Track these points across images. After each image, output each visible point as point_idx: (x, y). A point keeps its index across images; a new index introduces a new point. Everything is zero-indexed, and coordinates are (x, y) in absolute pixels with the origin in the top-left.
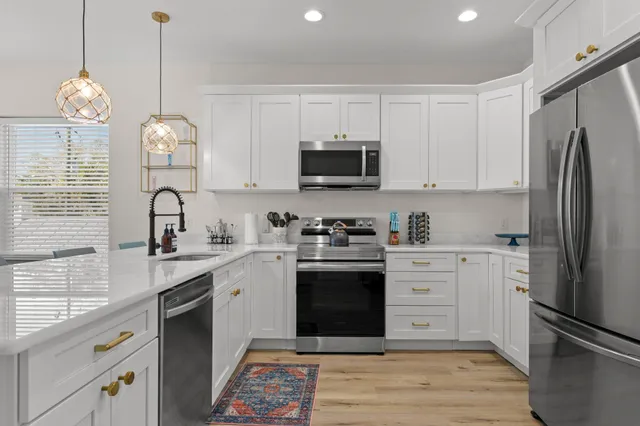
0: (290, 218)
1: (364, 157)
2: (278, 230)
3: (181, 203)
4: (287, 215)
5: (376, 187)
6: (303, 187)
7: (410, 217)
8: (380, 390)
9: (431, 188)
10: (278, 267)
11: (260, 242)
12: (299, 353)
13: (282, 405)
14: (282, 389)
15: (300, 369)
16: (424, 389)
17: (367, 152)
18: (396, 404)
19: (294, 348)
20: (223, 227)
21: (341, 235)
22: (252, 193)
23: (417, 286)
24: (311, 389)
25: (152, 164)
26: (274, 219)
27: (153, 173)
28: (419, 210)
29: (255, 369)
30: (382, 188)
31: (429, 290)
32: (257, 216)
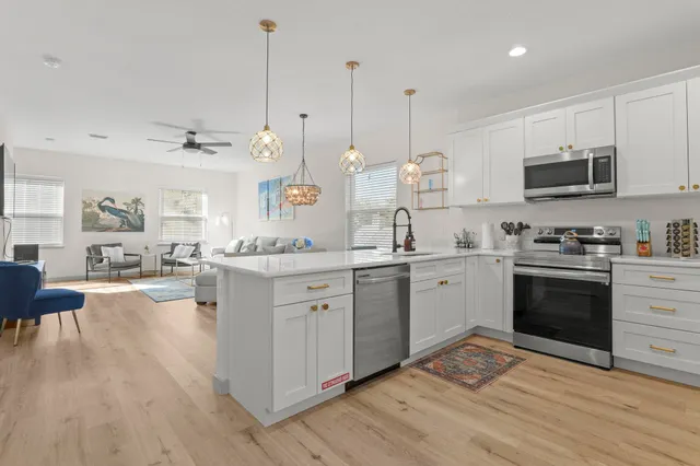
0: (522, 227)
1: (590, 164)
2: (512, 238)
3: (409, 218)
4: (520, 224)
5: (611, 194)
6: (529, 199)
7: (669, 225)
8: (567, 393)
9: (692, 190)
10: (498, 270)
11: (496, 248)
12: (516, 347)
13: (466, 373)
14: (478, 365)
15: (505, 357)
16: (625, 410)
17: (595, 159)
18: (574, 408)
19: (511, 341)
20: (466, 234)
21: (572, 244)
22: (484, 207)
23: (656, 304)
24: (501, 372)
25: (421, 189)
26: (508, 229)
27: (421, 196)
28: (679, 217)
29: (469, 347)
30: (619, 194)
31: (674, 311)
32: (493, 226)
